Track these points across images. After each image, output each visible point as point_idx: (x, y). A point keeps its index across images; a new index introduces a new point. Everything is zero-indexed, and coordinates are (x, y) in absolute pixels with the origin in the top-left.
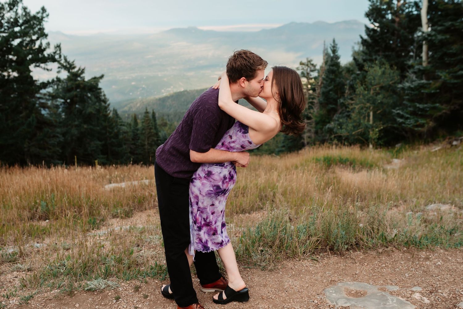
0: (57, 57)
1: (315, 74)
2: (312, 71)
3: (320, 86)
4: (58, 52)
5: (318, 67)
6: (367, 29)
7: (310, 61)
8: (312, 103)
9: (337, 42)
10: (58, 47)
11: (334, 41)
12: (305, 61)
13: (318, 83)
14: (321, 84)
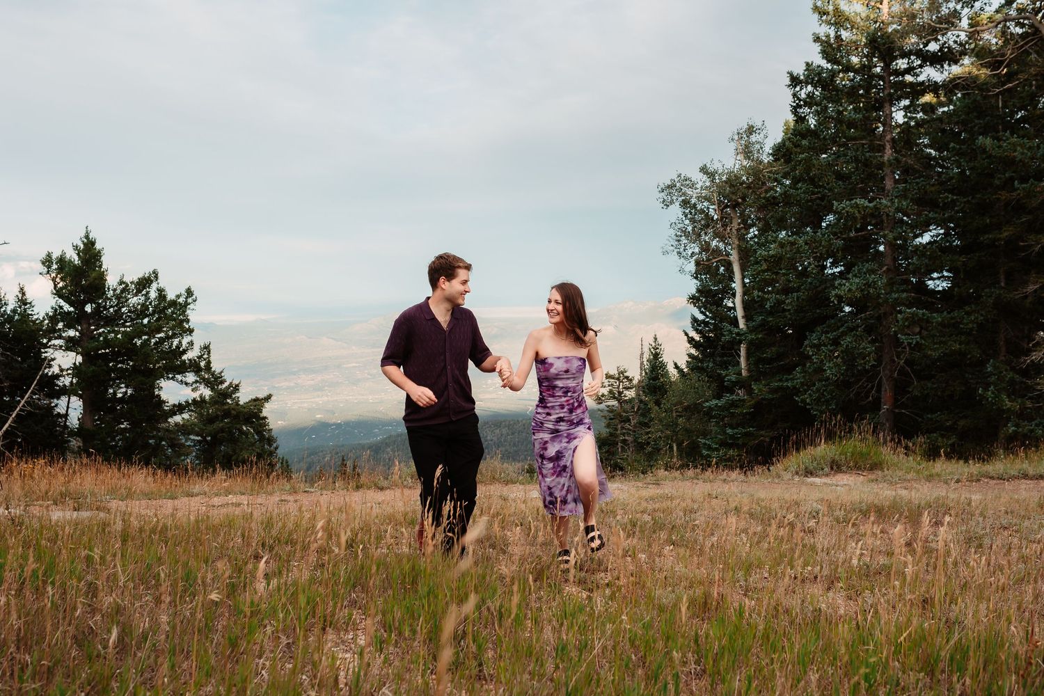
0: (203, 364)
1: (630, 394)
2: (627, 388)
3: (637, 412)
4: (205, 356)
5: (635, 382)
6: (695, 320)
7: (622, 373)
8: (624, 441)
9: (660, 341)
10: (207, 348)
11: (656, 339)
12: (614, 372)
13: (633, 408)
14: (638, 409)
